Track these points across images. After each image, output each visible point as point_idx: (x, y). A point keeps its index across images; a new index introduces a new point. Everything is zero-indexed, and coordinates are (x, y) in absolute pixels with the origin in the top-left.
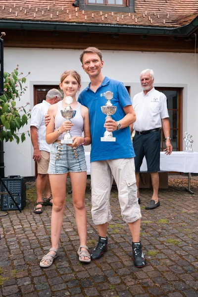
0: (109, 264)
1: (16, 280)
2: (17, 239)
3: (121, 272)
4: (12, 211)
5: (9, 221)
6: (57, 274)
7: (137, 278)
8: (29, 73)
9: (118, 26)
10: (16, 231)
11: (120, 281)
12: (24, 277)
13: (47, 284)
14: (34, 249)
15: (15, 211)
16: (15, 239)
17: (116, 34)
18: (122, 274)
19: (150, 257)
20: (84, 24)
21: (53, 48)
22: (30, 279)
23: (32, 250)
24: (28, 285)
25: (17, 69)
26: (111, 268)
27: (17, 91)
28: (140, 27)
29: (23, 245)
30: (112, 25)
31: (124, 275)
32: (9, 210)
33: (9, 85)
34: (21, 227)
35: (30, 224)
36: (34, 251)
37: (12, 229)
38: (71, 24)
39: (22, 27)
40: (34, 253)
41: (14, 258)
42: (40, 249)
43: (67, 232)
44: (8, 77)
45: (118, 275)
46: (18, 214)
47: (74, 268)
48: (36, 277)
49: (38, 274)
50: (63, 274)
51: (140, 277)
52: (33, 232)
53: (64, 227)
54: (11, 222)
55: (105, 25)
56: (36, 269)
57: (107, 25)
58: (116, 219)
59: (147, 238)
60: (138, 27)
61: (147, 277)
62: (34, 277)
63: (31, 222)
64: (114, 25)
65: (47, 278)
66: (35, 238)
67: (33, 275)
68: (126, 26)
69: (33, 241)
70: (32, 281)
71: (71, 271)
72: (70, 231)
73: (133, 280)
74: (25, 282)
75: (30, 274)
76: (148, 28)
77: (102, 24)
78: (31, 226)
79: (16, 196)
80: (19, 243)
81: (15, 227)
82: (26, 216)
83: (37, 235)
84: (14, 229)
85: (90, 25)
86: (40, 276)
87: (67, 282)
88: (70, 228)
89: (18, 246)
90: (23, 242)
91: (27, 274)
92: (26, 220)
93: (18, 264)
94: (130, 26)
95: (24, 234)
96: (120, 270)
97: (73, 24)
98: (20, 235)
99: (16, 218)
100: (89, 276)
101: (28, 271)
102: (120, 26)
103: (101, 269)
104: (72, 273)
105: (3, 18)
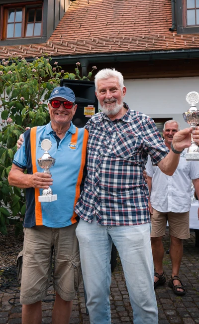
35: (122, 295)
39: (115, 60)
43: (169, 315)
52: (126, 310)
63: (122, 292)
72: (173, 316)
78: (123, 298)
82: (117, 282)
88: (172, 310)
92: (117, 289)
105: (96, 53)
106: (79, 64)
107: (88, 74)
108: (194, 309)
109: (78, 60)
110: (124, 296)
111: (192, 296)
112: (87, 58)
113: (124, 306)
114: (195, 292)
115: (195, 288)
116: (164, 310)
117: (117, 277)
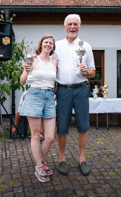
0: (79, 181)
1: (13, 188)
2: (18, 159)
3: (86, 187)
4: (17, 139)
5: (15, 146)
6: (41, 186)
7: (97, 193)
8: (32, 43)
9: (95, 7)
10: (18, 153)
11: (84, 194)
12: (18, 187)
13: (33, 192)
14: (28, 167)
15: (19, 139)
16: (16, 159)
17: (94, 13)
18: (86, 189)
19: (109, 178)
20: (71, 7)
21: (50, 24)
22: (22, 189)
23: (27, 168)
24: (21, 192)
25: (23, 40)
26: (79, 184)
27: (24, 55)
28: (111, 8)
29: (21, 163)
30: (91, 7)
31: (88, 190)
32: (15, 138)
33: (18, 51)
34: (22, 150)
35: (28, 148)
36: (28, 168)
37: (15, 152)
38: (62, 7)
39: (28, 11)
40: (28, 170)
41: (14, 173)
42: (32, 167)
43: (53, 156)
44: (17, 46)
45: (84, 190)
46: (21, 141)
47: (53, 182)
48: (27, 187)
49: (28, 185)
50: (45, 187)
51: (99, 192)
52: (29, 155)
53: (51, 152)
54: (16, 147)
55: (86, 7)
56: (27, 181)
57: (87, 7)
58: (89, 148)
59: (109, 163)
60: (110, 8)
61: (104, 192)
62: (25, 187)
63: (29, 147)
64: (92, 7)
65: (34, 188)
66: (30, 159)
67: (25, 186)
68: (101, 8)
69: (28, 161)
70: (24, 190)
71: (51, 185)
72: (55, 156)
73: (94, 194)
74: (19, 190)
75: (23, 185)
76: (117, 8)
77: (84, 6)
78: (28, 150)
79: (20, 128)
80: (19, 162)
81: (17, 151)
82: (27, 143)
83: (31, 157)
84: (17, 152)
85: (75, 7)
86: (30, 186)
87: (47, 192)
88: (55, 153)
89: (17, 165)
90: (22, 162)
91: (21, 185)
92: (26, 146)
93: (16, 177)
94: (104, 8)
95: (23, 156)
96: (85, 186)
97: (63, 7)
98: (20, 157)
99: (19, 144)
100: (63, 189)
101: (22, 183)
102: (97, 7)
103: (72, 184)
104: (51, 186)
105: (15, 5)
106: (3, 12)
107: (10, 19)
108: (67, 152)
109: (3, 9)
110: (29, 149)
111: (68, 146)
112: (9, 8)
113: (29, 153)
114: (70, 144)
115: (70, 143)
116: (51, 153)
117: (27, 141)
